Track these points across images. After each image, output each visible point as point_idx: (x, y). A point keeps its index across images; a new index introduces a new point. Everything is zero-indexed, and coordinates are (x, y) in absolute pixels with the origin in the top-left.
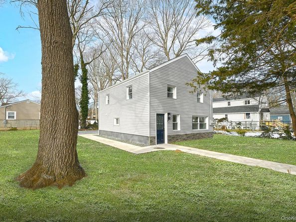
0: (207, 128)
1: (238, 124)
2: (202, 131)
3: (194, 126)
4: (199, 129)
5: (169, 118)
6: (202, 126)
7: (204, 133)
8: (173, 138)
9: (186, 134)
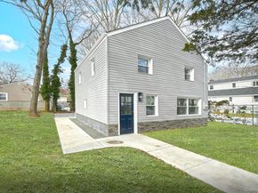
0: (200, 113)
1: (242, 108)
2: (192, 116)
3: (180, 110)
4: (187, 114)
5: (140, 100)
6: (193, 110)
7: (194, 120)
8: (147, 126)
9: (167, 121)
